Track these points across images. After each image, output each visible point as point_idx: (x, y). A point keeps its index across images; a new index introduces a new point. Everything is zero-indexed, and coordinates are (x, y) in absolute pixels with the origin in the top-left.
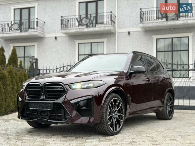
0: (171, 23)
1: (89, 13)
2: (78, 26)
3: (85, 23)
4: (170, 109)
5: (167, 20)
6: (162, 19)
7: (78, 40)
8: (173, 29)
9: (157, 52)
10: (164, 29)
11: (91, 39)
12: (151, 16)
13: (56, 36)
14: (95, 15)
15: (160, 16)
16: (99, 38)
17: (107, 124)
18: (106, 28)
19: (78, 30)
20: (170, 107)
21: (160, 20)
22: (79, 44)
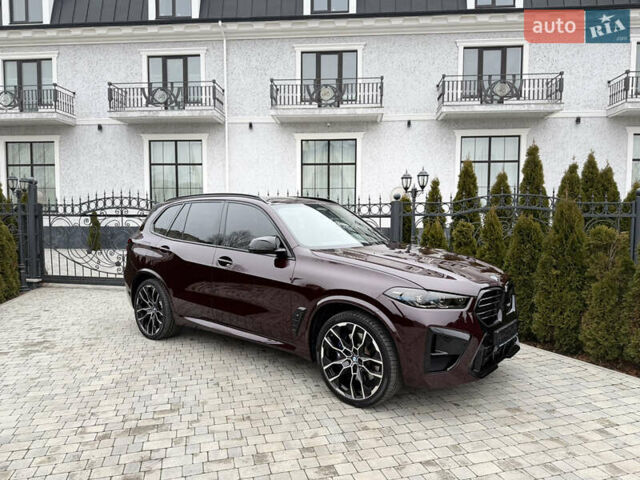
0: (327, 112)
1: (170, 80)
2: (147, 106)
3: (161, 100)
5: (319, 106)
6: (311, 104)
7: (149, 133)
8: (331, 123)
9: (302, 164)
10: (315, 123)
11: (175, 133)
12: (291, 95)
13: (100, 123)
14: (181, 85)
15: (308, 97)
16: (192, 132)
18: (205, 113)
19: (146, 114)
21: (307, 105)
22: (150, 141)
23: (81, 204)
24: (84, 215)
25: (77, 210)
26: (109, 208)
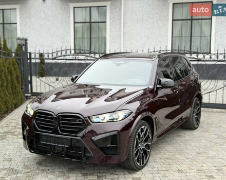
4: (196, 116)
7: (73, 2)
11: (90, 1)
16: (100, 1)
17: (133, 160)
20: (197, 114)
22: (74, 8)
23: (53, 53)
24: (55, 59)
25: (50, 56)
26: (69, 55)
